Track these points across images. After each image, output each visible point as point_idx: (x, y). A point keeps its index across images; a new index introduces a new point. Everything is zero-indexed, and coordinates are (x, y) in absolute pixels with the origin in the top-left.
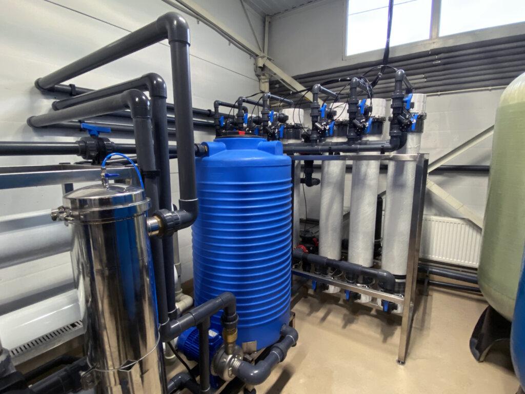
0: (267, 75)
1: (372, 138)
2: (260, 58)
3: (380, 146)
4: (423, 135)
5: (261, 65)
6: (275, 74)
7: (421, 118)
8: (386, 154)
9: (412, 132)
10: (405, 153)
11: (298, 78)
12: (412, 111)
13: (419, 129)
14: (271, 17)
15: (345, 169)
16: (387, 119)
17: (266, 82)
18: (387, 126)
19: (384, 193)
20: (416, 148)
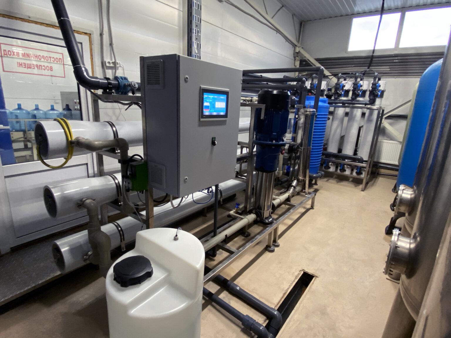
0: (299, 57)
1: (360, 99)
2: (297, 48)
3: (365, 103)
4: (383, 99)
5: (297, 51)
6: (305, 57)
7: (383, 92)
8: (367, 106)
9: (379, 98)
10: (374, 106)
11: (318, 60)
12: (380, 88)
13: (382, 96)
14: (305, 22)
15: (345, 114)
16: (368, 91)
17: (298, 61)
18: (368, 93)
19: (362, 126)
20: (379, 104)
